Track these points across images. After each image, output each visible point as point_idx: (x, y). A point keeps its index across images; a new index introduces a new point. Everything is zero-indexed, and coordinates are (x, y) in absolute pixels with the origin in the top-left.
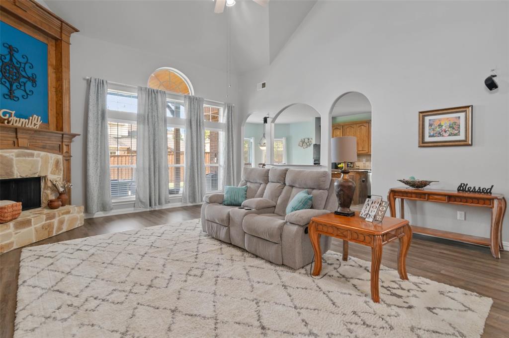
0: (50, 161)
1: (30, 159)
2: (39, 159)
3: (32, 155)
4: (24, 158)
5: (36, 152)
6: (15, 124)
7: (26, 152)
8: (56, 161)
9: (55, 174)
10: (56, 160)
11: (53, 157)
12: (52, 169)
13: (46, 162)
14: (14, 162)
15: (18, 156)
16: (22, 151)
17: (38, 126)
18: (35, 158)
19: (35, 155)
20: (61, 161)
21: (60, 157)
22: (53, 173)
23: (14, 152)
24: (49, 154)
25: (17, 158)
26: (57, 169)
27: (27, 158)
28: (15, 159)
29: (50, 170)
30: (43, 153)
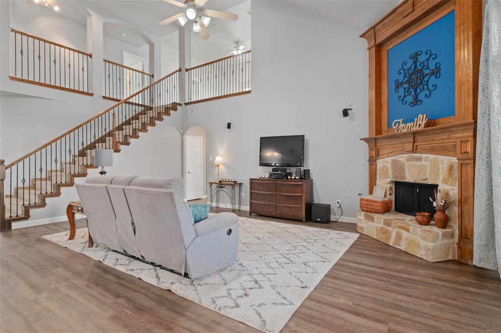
0: (441, 166)
1: (419, 163)
2: (428, 163)
3: (420, 159)
4: (413, 162)
5: (424, 156)
6: (402, 131)
7: (414, 156)
8: (450, 166)
9: (446, 184)
10: (449, 164)
11: (447, 161)
12: (444, 176)
13: (435, 166)
14: (406, 166)
15: (408, 160)
16: (411, 156)
17: (423, 126)
18: (423, 162)
19: (423, 159)
20: (456, 166)
21: (454, 160)
22: (445, 182)
23: (404, 157)
24: (440, 157)
25: (408, 162)
26: (450, 177)
27: (416, 162)
28: (406, 163)
29: (442, 177)
30: (431, 157)
